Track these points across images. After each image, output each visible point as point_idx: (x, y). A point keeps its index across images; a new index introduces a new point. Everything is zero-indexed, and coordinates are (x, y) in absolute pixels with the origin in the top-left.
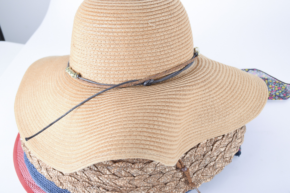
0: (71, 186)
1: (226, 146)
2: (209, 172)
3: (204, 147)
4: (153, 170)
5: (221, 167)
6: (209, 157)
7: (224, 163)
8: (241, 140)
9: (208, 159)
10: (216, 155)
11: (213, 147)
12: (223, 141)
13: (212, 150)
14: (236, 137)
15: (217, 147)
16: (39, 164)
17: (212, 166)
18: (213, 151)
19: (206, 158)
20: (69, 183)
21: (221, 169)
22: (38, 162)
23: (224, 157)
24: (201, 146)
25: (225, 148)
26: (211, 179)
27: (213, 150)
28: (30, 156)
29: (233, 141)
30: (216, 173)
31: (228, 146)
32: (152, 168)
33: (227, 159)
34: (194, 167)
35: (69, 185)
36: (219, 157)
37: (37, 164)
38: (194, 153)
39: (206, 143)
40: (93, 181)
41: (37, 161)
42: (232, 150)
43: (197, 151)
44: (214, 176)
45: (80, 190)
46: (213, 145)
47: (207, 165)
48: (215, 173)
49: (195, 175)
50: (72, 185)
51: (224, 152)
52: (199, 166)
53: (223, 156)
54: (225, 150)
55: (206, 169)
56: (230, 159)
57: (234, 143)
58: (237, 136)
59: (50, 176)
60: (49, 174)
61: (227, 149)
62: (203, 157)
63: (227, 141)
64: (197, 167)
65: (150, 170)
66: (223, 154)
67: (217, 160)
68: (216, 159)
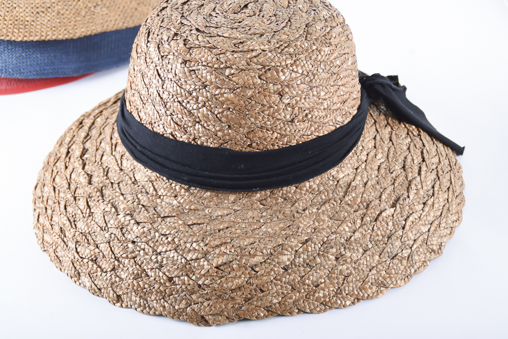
0: (138, 299)
1: (431, 224)
2: (402, 268)
3: (389, 222)
4: (291, 259)
5: (423, 261)
6: (399, 240)
7: (428, 254)
8: (457, 217)
9: (397, 244)
10: (413, 238)
11: (406, 223)
12: (425, 213)
13: (403, 228)
14: (448, 209)
15: (414, 223)
16: (75, 268)
17: (407, 258)
18: (406, 229)
19: (394, 242)
20: (133, 293)
21: (425, 266)
22: (73, 264)
23: (429, 243)
24: (383, 219)
25: (429, 227)
26: (405, 282)
27: (407, 227)
28: (57, 256)
29: (443, 215)
30: (415, 271)
31: (435, 225)
32: (289, 257)
33: (435, 248)
34: (371, 257)
35: (134, 298)
36: (419, 242)
37: (70, 268)
38: (369, 231)
39: (393, 215)
40: (179, 285)
41: (71, 263)
42: (442, 232)
43: (375, 228)
44: (411, 277)
45: (155, 305)
46: (406, 220)
47: (395, 256)
48: (413, 271)
49: (374, 271)
50: (140, 297)
51: (427, 233)
52: (381, 256)
53: (425, 242)
54: (429, 231)
55: (395, 261)
56: (440, 248)
57: (444, 220)
58: (450, 209)
59: (96, 286)
60: (96, 282)
61: (433, 228)
62: (387, 241)
63: (432, 214)
64: (377, 258)
65: (285, 258)
66: (426, 238)
67: (415, 246)
68: (413, 245)
